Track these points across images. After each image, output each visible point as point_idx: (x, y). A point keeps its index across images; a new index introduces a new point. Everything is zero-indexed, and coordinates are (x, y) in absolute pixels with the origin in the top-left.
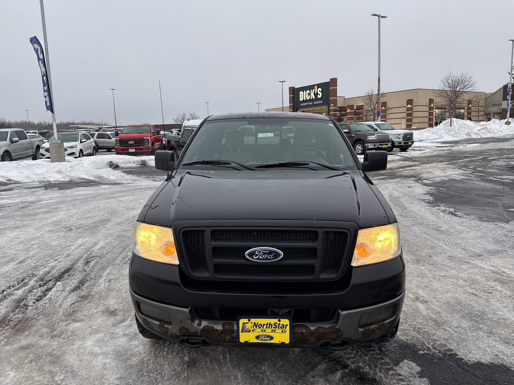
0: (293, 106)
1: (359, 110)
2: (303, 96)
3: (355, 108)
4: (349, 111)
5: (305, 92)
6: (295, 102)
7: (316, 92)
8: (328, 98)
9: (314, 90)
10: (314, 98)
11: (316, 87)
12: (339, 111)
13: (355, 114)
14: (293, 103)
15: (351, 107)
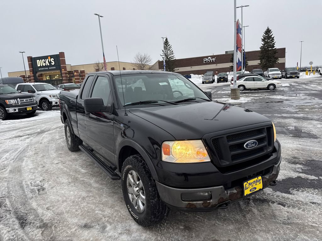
0: (33, 70)
1: (82, 73)
2: (39, 63)
3: (79, 72)
4: (75, 74)
5: (41, 60)
6: (34, 67)
7: (50, 61)
8: (59, 66)
9: (48, 59)
10: (49, 65)
11: (49, 57)
12: (68, 74)
13: (80, 76)
14: (32, 67)
15: (77, 71)
